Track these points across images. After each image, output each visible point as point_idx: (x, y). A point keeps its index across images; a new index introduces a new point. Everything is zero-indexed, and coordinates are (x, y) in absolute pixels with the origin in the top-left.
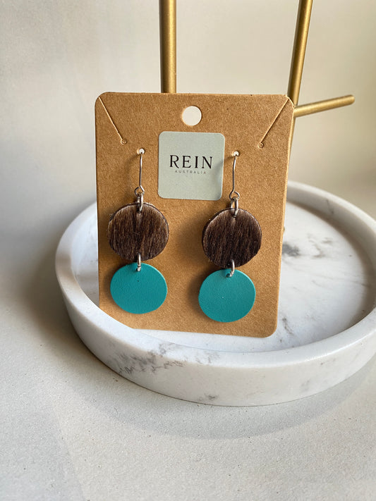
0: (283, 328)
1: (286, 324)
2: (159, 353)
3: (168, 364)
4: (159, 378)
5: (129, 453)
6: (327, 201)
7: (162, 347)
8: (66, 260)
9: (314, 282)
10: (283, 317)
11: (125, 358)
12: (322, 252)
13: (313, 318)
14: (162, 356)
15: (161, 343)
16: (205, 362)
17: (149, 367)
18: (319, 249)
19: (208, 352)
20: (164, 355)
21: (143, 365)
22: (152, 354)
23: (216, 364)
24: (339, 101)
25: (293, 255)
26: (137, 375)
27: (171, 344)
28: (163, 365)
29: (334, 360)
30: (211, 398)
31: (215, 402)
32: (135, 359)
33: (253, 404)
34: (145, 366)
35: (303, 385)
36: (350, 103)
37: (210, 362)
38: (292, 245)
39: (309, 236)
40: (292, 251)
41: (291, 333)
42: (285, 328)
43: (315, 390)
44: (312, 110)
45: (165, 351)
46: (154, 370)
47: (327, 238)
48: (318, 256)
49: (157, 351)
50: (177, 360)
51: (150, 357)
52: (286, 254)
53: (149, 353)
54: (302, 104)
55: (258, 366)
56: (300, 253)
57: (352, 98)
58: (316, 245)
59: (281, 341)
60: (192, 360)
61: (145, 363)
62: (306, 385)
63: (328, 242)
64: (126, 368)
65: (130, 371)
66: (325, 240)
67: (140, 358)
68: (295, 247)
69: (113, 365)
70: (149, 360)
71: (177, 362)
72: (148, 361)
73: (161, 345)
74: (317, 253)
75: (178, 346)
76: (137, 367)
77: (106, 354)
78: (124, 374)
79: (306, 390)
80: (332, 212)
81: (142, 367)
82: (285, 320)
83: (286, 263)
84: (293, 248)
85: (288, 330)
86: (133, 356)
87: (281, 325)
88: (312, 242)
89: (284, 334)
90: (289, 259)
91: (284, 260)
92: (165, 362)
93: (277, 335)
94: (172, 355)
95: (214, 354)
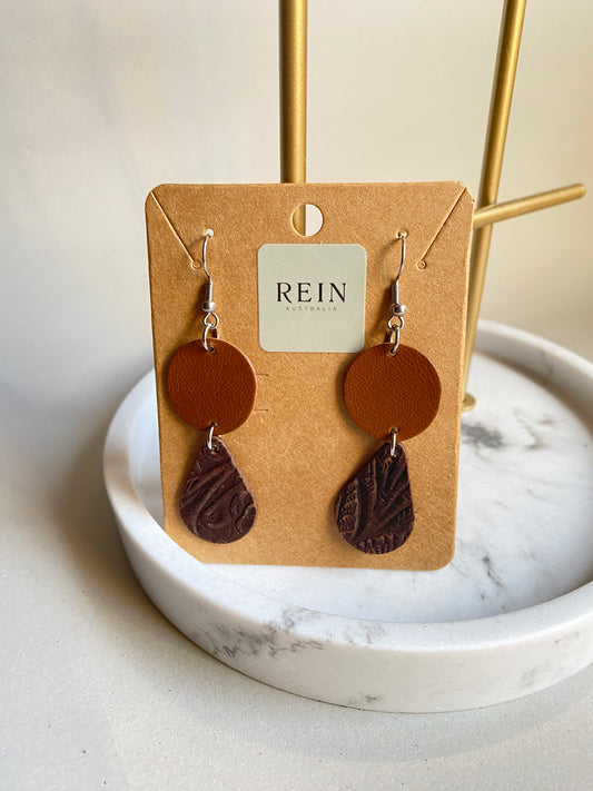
0: (486, 575)
1: (490, 568)
2: (283, 627)
3: (297, 645)
4: (280, 667)
5: (224, 784)
6: (543, 353)
7: (287, 616)
8: (121, 460)
9: (530, 492)
10: (484, 555)
11: (224, 631)
12: (538, 440)
13: (533, 556)
14: (287, 632)
15: (285, 608)
16: (361, 642)
17: (265, 649)
18: (533, 435)
19: (365, 624)
20: (292, 631)
21: (255, 645)
22: (271, 629)
23: (381, 645)
24: (562, 194)
25: (492, 446)
26: (246, 661)
27: (302, 610)
28: (289, 646)
29: (578, 634)
30: (370, 699)
31: (377, 706)
32: (241, 634)
33: (441, 709)
34: (257, 647)
35: (524, 676)
36: (579, 196)
37: (369, 642)
38: (490, 426)
39: (517, 412)
40: (486, 437)
41: (498, 583)
42: (489, 574)
43: (544, 683)
44: (519, 210)
45: (293, 623)
46: (273, 653)
47: (544, 415)
48: (534, 447)
49: (279, 622)
50: (313, 639)
51: (267, 632)
52: (480, 445)
53: (265, 626)
54: (504, 200)
55: (441, 648)
56: (503, 441)
57: (582, 189)
58: (528, 428)
59: (483, 597)
60: (339, 639)
61: (258, 641)
62: (529, 677)
63: (547, 422)
64: (225, 647)
65: (232, 652)
66: (543, 418)
67: (251, 634)
68: (495, 432)
69: (204, 641)
70: (266, 637)
71: (315, 642)
72: (260, 639)
73: (285, 612)
74: (531, 441)
75: (315, 614)
76: (245, 647)
77: (190, 624)
78: (222, 656)
79: (530, 684)
80: (551, 371)
81: (253, 647)
82: (487, 560)
83: (483, 459)
84: (492, 434)
85: (493, 578)
86: (238, 630)
87: (480, 570)
88: (521, 421)
89: (488, 586)
90: (486, 452)
91: (477, 454)
92: (294, 641)
93: (476, 585)
94: (305, 630)
95: (375, 628)
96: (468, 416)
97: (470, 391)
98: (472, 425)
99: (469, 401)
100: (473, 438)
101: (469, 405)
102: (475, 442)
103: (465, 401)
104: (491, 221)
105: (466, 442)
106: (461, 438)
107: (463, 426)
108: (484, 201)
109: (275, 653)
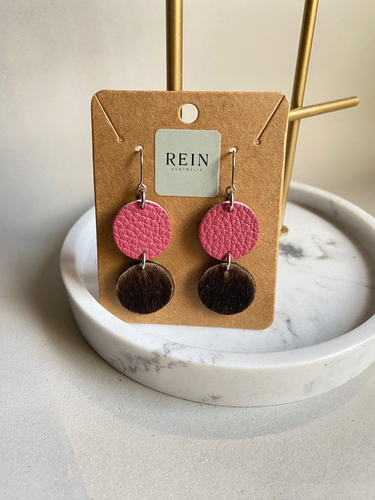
0: (287, 330)
1: (290, 325)
2: (163, 353)
3: (172, 364)
4: (164, 378)
5: (132, 453)
6: (331, 202)
7: (166, 347)
8: (71, 259)
9: (317, 283)
10: (287, 318)
11: (129, 357)
12: (325, 253)
14: (166, 356)
15: (165, 343)
16: (209, 362)
17: (153, 367)
18: (323, 251)
19: (212, 352)
20: (168, 355)
21: (147, 364)
22: (156, 354)
23: (220, 364)
24: (344, 103)
25: (297, 256)
26: (141, 375)
27: (175, 344)
28: (167, 365)
29: (338, 361)
30: (215, 398)
31: (219, 402)
32: (139, 358)
33: (256, 405)
34: (149, 366)
35: (306, 386)
36: (355, 105)
37: (214, 362)
38: (296, 246)
39: (313, 237)
40: (293, 251)
41: (294, 334)
42: (289, 329)
43: (319, 391)
44: (316, 111)
45: (169, 351)
46: (158, 370)
47: (330, 239)
48: (322, 258)
49: (161, 351)
50: (181, 360)
51: (153, 356)
52: (289, 255)
53: (153, 352)
54: (307, 105)
55: (261, 366)
56: (304, 254)
57: (357, 100)
58: (320, 247)
59: (285, 342)
60: (196, 360)
61: (149, 363)
62: (309, 387)
63: (332, 243)
64: (130, 367)
65: (134, 370)
66: (329, 241)
67: (144, 358)
68: (299, 248)
70: (153, 359)
71: (181, 362)
72: (152, 361)
73: (165, 345)
74: (321, 254)
75: (182, 346)
76: (141, 366)
77: (110, 354)
78: (129, 373)
79: (310, 391)
80: (336, 213)
81: (145, 366)
82: (288, 321)
83: (290, 264)
84: (297, 250)
85: (291, 331)
86: (137, 355)
87: (284, 327)
88: (316, 243)
89: (288, 336)
90: (292, 259)
91: (287, 261)
92: (169, 362)
93: (281, 335)
94: (176, 355)
95: (217, 355)
96: (283, 239)
97: (285, 224)
98: (286, 244)
99: (285, 230)
100: (285, 252)
101: (285, 232)
102: (286, 254)
103: (282, 230)
104: (299, 118)
105: (281, 254)
106: (279, 251)
107: (280, 245)
108: (295, 105)
109: (159, 370)
